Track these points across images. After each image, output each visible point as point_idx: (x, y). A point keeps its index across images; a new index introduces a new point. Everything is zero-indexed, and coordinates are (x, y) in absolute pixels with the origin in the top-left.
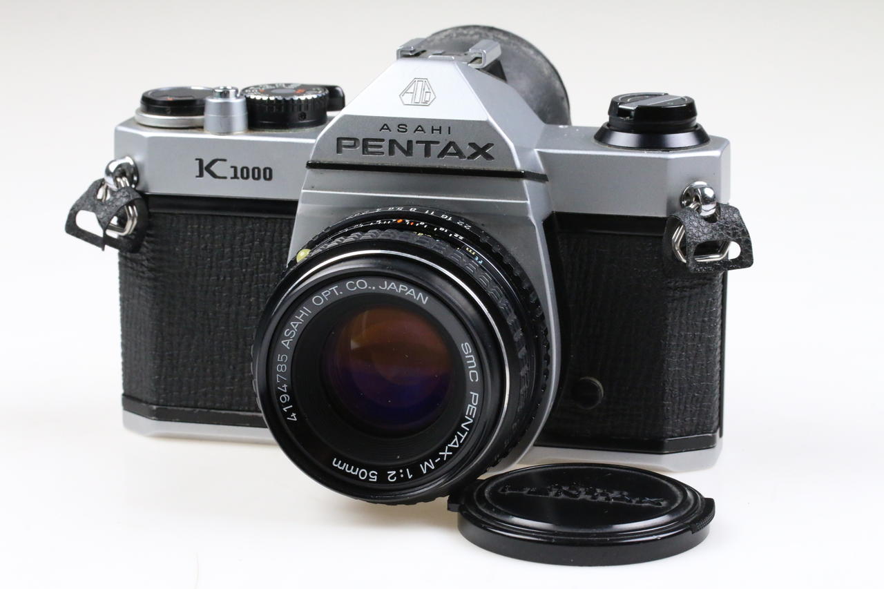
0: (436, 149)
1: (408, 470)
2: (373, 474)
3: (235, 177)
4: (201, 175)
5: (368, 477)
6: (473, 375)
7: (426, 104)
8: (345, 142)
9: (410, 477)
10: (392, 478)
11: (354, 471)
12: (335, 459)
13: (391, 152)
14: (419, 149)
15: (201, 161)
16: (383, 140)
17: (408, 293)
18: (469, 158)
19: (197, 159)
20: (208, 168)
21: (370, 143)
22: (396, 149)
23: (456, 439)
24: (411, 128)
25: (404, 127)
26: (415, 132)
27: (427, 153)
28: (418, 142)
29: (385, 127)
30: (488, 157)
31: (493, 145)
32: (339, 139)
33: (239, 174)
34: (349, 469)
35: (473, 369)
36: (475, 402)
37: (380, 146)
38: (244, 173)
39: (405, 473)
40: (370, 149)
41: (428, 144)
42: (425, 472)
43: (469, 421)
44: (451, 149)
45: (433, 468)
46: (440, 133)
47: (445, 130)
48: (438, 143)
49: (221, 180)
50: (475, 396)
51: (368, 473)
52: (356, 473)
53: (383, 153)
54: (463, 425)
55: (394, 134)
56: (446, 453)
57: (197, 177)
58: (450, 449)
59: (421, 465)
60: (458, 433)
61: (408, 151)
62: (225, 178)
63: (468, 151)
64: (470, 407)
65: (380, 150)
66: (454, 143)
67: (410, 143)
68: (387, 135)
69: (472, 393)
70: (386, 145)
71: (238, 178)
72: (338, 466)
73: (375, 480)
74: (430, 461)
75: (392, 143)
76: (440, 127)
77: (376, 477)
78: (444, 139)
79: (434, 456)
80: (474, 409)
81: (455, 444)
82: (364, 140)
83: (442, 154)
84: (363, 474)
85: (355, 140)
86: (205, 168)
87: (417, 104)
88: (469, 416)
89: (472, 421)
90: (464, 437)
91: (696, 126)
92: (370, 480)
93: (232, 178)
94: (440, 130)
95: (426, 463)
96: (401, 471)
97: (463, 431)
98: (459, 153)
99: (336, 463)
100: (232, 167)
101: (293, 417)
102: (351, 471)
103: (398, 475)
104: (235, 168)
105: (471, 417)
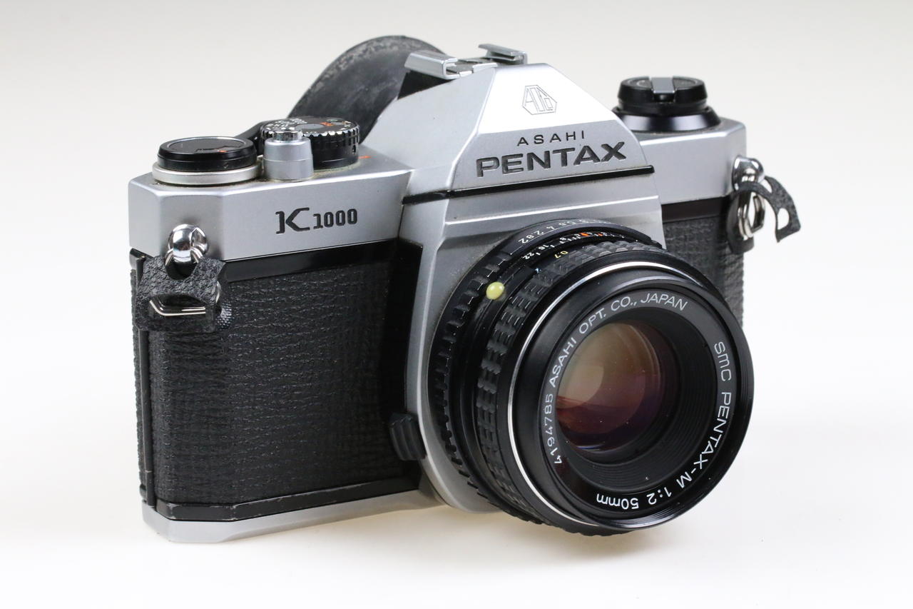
0: (572, 156)
1: (665, 488)
2: (634, 502)
3: (319, 226)
4: (282, 230)
5: (631, 506)
6: (726, 375)
7: (550, 110)
8: (485, 164)
9: (669, 495)
10: (652, 501)
11: (617, 503)
12: (598, 495)
13: (531, 167)
14: (556, 159)
15: (282, 214)
16: (521, 155)
17: (668, 301)
18: (603, 160)
19: (277, 213)
20: (290, 222)
21: (509, 160)
22: (535, 163)
23: (710, 445)
24: (547, 138)
25: (540, 137)
26: (551, 142)
27: (565, 162)
28: (555, 152)
29: (523, 141)
30: (621, 156)
31: (623, 143)
32: (480, 161)
33: (322, 223)
34: (612, 502)
35: (726, 368)
36: (727, 402)
37: (520, 162)
38: (327, 220)
39: (663, 492)
40: (510, 167)
41: (564, 152)
42: (683, 487)
43: (722, 422)
44: (587, 155)
45: (690, 480)
46: (575, 139)
47: (578, 135)
48: (573, 149)
49: (304, 232)
50: (728, 396)
51: (629, 502)
52: (618, 505)
53: (522, 169)
54: (715, 429)
55: (532, 148)
56: (701, 462)
57: (278, 233)
58: (705, 457)
59: (678, 481)
60: (711, 438)
61: (546, 163)
62: (308, 229)
63: (602, 153)
64: (722, 408)
65: (518, 166)
66: (588, 147)
67: (547, 153)
68: (524, 150)
69: (723, 393)
70: (524, 160)
71: (322, 227)
72: (601, 501)
73: (637, 507)
74: (686, 473)
75: (531, 156)
76: (574, 133)
77: (637, 504)
78: (578, 145)
79: (688, 467)
80: (726, 409)
81: (709, 449)
82: (505, 158)
83: (578, 162)
84: (625, 503)
85: (496, 159)
86: (286, 221)
87: (542, 112)
88: (721, 417)
89: (725, 422)
90: (717, 441)
91: (707, 108)
92: (633, 508)
93: (315, 227)
94: (574, 135)
95: (682, 477)
96: (659, 491)
97: (716, 435)
98: (594, 157)
99: (600, 499)
100: (315, 215)
101: (558, 460)
102: (614, 504)
103: (657, 496)
104: (318, 216)
105: (724, 418)
